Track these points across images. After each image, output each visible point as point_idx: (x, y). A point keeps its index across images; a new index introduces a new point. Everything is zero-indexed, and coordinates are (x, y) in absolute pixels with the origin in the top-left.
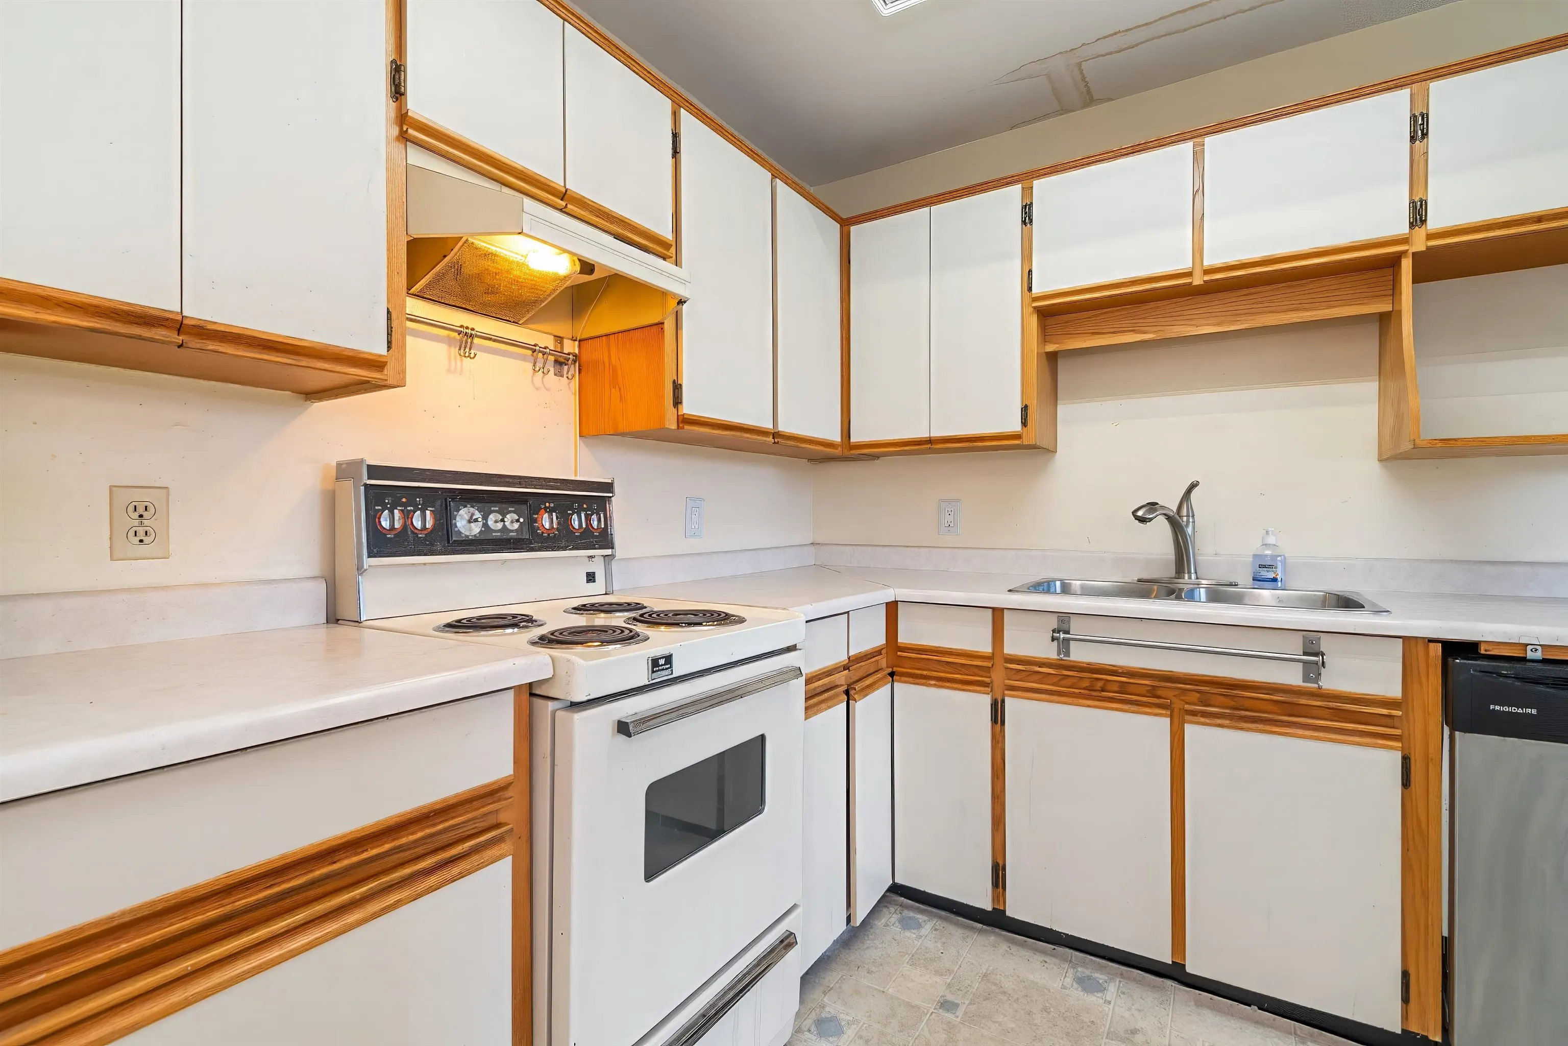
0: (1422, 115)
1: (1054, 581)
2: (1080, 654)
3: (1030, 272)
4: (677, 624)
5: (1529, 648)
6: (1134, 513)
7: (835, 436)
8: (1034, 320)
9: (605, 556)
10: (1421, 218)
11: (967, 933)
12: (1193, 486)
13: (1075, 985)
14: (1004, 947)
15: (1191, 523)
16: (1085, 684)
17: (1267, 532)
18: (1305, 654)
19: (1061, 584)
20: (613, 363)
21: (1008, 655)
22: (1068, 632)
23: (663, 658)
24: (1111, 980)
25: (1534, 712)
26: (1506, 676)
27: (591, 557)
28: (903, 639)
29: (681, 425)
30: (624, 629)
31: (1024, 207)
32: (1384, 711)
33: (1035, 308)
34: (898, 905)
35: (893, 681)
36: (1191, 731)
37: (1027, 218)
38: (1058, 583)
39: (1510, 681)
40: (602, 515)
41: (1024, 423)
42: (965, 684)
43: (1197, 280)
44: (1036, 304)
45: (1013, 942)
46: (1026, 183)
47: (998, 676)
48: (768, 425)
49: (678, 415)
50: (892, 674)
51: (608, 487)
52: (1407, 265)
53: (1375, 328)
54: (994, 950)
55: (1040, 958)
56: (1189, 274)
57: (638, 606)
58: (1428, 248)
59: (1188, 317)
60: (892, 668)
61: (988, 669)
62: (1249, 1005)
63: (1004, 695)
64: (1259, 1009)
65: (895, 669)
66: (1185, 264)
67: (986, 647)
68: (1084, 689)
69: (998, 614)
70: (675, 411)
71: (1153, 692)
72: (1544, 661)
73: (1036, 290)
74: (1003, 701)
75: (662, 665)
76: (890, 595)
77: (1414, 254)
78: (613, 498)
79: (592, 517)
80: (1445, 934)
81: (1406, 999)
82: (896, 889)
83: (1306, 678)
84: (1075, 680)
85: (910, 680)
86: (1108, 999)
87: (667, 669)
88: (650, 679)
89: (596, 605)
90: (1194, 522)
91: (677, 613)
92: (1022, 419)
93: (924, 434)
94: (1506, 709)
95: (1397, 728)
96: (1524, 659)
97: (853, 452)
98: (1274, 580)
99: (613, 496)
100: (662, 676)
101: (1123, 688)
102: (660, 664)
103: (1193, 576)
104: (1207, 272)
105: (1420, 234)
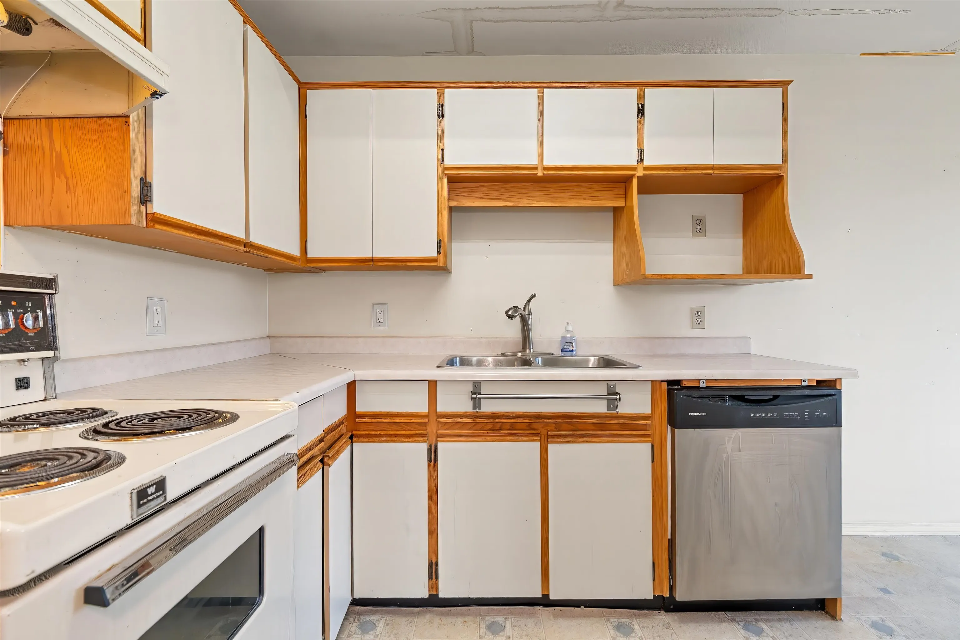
0: (642, 105)
1: (456, 357)
2: (487, 407)
3: (443, 150)
4: (160, 433)
5: (701, 381)
6: (507, 312)
7: (295, 251)
8: (444, 182)
9: (43, 359)
10: (641, 158)
11: (410, 618)
12: (533, 296)
13: (487, 632)
14: (437, 620)
15: (530, 319)
16: (490, 426)
17: (568, 324)
18: (609, 394)
19: (460, 359)
20: (57, 150)
21: (441, 413)
22: (480, 393)
23: (152, 485)
24: (507, 619)
25: (705, 414)
26: (695, 397)
27: (24, 361)
28: (359, 409)
29: (150, 224)
30: (85, 452)
31: (439, 105)
32: (644, 422)
33: (446, 175)
34: (355, 614)
35: (352, 442)
36: (552, 448)
37: (440, 113)
38: (458, 359)
39: (696, 400)
40: (40, 314)
41: (439, 252)
42: (409, 438)
43: (540, 173)
44: (447, 172)
45: (442, 614)
46: (440, 90)
47: (431, 429)
48: (241, 235)
49: (147, 214)
50: (351, 437)
51: (50, 283)
52: (635, 181)
53: (611, 215)
54: (431, 626)
55: (461, 619)
56: (536, 168)
57: (96, 413)
58: (644, 175)
59: (532, 195)
60: (352, 432)
61: (424, 425)
62: (579, 607)
63: (437, 441)
64: (585, 607)
65: (354, 433)
66: (534, 162)
67: (424, 409)
68: (490, 430)
69: (432, 384)
70: (142, 208)
71: (530, 426)
72: (707, 388)
73: (447, 163)
74: (436, 446)
75: (152, 494)
76: (349, 377)
77: (638, 176)
78: (56, 295)
79: (25, 316)
80: (670, 537)
81: (654, 579)
82: (356, 602)
83: (609, 408)
84: (484, 424)
85: (367, 439)
86: (508, 634)
87: (158, 497)
88: (135, 516)
89: (34, 417)
90: (532, 318)
91: (154, 417)
92: (438, 249)
93: (369, 255)
94: (695, 414)
95: (649, 430)
96: (698, 388)
97: (309, 265)
98: (572, 351)
99: (56, 293)
100: (153, 506)
101: (513, 426)
102: (150, 493)
103: (531, 350)
104: (545, 169)
105: (641, 166)
